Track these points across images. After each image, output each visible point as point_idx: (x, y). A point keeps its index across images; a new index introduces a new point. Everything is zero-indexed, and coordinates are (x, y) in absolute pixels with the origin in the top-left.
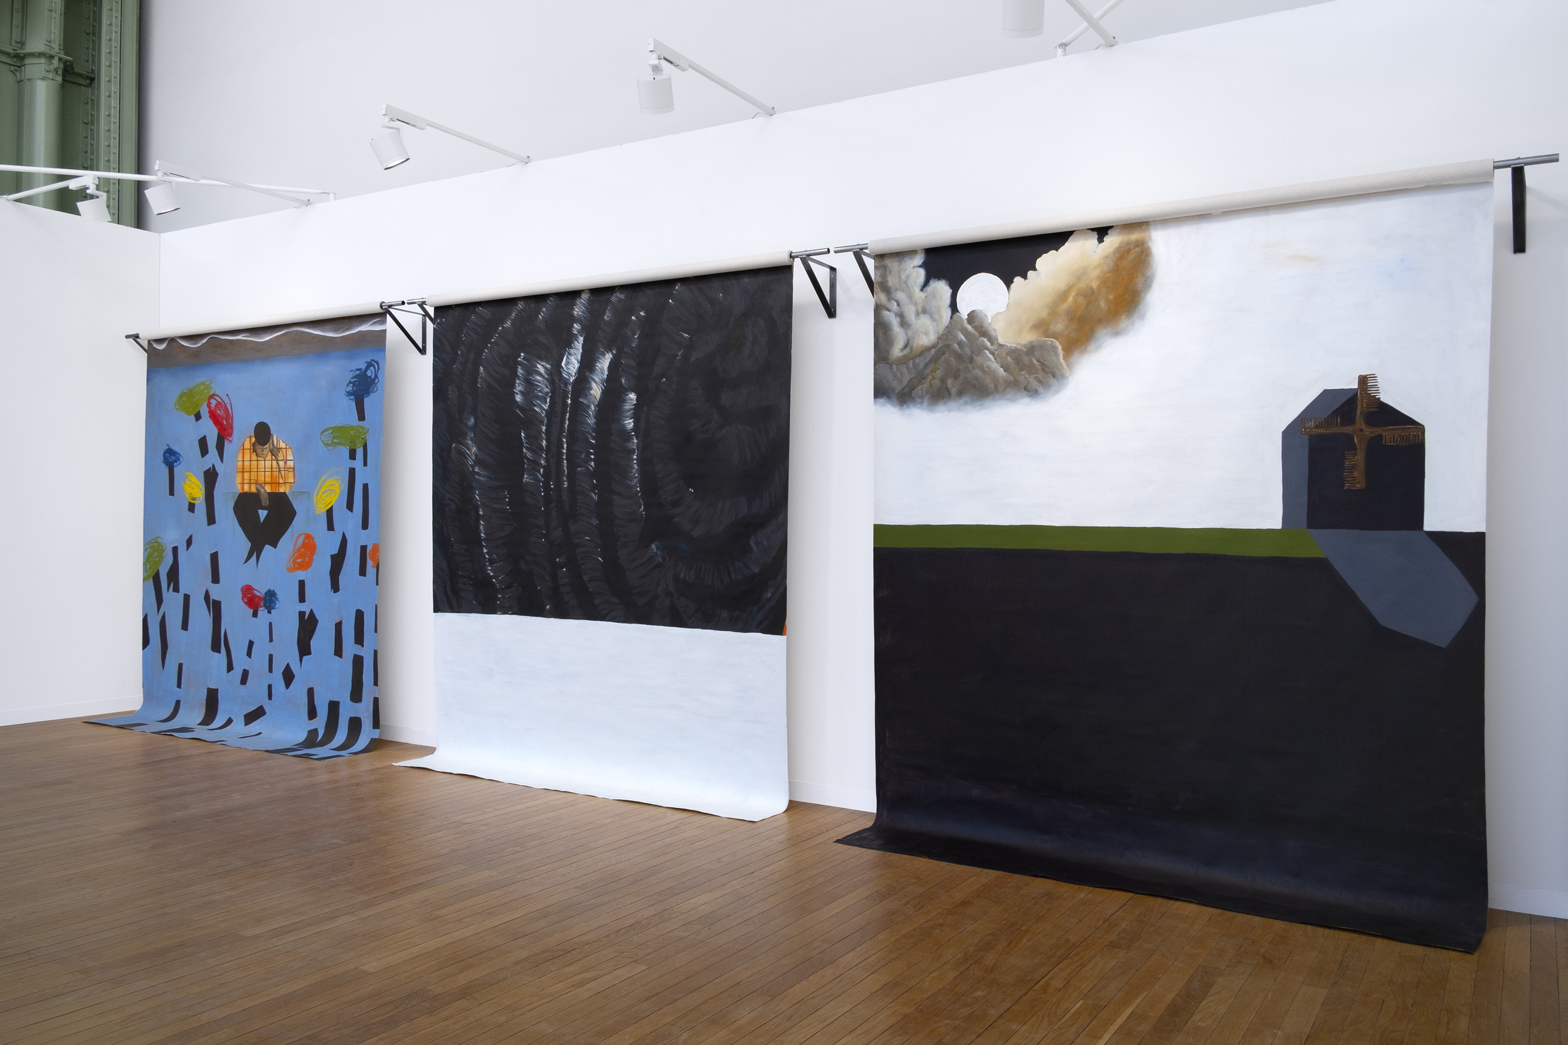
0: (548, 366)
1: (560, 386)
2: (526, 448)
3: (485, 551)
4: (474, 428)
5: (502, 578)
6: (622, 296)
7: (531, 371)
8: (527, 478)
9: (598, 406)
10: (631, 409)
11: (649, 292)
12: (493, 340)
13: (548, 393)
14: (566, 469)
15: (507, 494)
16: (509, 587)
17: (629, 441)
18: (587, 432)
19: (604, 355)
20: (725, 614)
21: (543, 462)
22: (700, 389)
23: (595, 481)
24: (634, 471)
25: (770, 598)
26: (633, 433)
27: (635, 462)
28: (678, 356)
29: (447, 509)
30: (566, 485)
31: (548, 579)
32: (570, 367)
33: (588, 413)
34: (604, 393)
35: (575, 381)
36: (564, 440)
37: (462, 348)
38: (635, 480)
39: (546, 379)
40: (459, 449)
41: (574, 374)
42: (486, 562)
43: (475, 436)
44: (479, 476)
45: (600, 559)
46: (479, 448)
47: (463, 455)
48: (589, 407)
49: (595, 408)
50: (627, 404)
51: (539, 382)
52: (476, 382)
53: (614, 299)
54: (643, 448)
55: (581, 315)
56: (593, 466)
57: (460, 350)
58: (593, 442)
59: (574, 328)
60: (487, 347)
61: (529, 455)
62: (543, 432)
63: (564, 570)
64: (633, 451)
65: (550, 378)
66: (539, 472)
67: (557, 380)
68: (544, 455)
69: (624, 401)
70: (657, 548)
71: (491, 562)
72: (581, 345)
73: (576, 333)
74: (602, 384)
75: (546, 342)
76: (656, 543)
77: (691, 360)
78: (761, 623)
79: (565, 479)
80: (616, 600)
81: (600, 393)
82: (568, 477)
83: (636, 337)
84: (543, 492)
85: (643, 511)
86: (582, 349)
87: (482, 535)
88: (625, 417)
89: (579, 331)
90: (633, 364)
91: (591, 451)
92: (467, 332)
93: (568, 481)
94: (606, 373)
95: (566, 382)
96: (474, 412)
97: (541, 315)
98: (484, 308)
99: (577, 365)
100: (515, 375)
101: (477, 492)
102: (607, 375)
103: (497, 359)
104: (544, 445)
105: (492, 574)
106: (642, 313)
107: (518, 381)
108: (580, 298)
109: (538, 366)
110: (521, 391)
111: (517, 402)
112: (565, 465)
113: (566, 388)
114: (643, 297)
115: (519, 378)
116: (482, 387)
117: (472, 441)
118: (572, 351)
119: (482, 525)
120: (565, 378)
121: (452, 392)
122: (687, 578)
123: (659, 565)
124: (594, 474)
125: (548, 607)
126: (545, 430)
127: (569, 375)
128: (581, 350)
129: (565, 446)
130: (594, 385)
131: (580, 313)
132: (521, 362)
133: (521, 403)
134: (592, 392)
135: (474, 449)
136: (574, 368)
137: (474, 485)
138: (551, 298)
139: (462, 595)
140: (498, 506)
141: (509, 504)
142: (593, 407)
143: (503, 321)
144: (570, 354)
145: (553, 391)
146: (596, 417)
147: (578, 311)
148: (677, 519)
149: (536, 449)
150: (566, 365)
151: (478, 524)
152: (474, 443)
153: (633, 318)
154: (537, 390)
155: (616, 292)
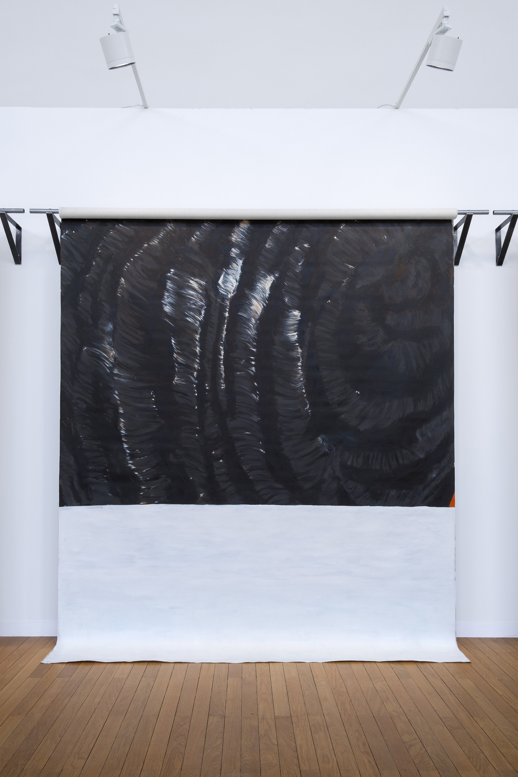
0: (203, 283)
1: (216, 301)
2: (177, 353)
3: (125, 446)
4: (113, 334)
5: (147, 471)
6: (285, 230)
7: (181, 286)
8: (177, 380)
9: (259, 319)
10: (295, 324)
11: (314, 229)
12: (136, 255)
13: (202, 307)
14: (223, 373)
15: (153, 395)
16: (156, 478)
17: (293, 351)
18: (247, 342)
19: (265, 277)
20: (393, 492)
21: (196, 366)
22: (367, 311)
23: (256, 384)
24: (299, 375)
25: (435, 478)
26: (297, 344)
27: (300, 368)
28: (344, 283)
29: (76, 408)
30: (223, 387)
31: (202, 470)
32: (229, 285)
33: (248, 325)
34: (265, 309)
35: (233, 298)
36: (222, 348)
37: (98, 259)
38: (300, 384)
39: (200, 294)
40: (92, 352)
41: (232, 291)
42: (127, 456)
43: (113, 341)
44: (119, 377)
45: (262, 451)
46: (117, 351)
47: (99, 358)
48: (249, 320)
49: (256, 321)
50: (291, 320)
51: (192, 296)
52: (115, 291)
53: (275, 231)
54: (309, 357)
55: (240, 241)
56: (254, 370)
57: (95, 261)
58: (254, 350)
59: (232, 251)
60: (129, 261)
61: (180, 359)
62: (197, 340)
63: (221, 461)
64: (298, 359)
65: (205, 293)
66: (193, 375)
67: (213, 295)
68: (198, 361)
69: (288, 317)
70: (323, 440)
71: (132, 456)
72: (240, 267)
73: (235, 256)
74: (263, 301)
75: (200, 261)
76: (323, 436)
77: (357, 287)
78: (426, 498)
79: (222, 381)
80: (280, 486)
81: (261, 309)
82: (226, 380)
83: (300, 264)
84: (197, 392)
85: (309, 409)
86: (242, 269)
87: (122, 432)
88: (288, 330)
89: (237, 255)
90: (297, 286)
91: (252, 358)
92: (103, 246)
93: (225, 383)
94: (268, 292)
95: (223, 298)
96: (112, 318)
97: (194, 237)
98: (126, 226)
99: (235, 284)
100: (163, 287)
101: (116, 392)
102: (269, 294)
103: (142, 273)
104: (197, 351)
105: (133, 467)
106: (306, 245)
107: (167, 294)
108: (239, 227)
109: (191, 281)
110: (170, 303)
111: (165, 313)
112: (223, 369)
113: (223, 302)
114: (305, 231)
115: (168, 291)
116: (122, 296)
117: (109, 344)
118: (230, 271)
119: (123, 422)
120: (222, 294)
121: (83, 299)
122: (355, 465)
123: (325, 455)
124: (255, 378)
125: (201, 495)
126: (200, 338)
127: (227, 291)
128: (240, 271)
129: (222, 353)
130: (254, 302)
131: (239, 240)
132: (172, 277)
133: (171, 314)
134: (252, 308)
135: (113, 353)
136: (233, 286)
137: (113, 386)
138: (206, 224)
139: (93, 488)
140: (142, 405)
141: (155, 403)
142: (253, 321)
143: (149, 239)
144: (228, 274)
145: (209, 305)
146: (257, 329)
147: (235, 237)
148: (343, 416)
149: (190, 355)
150: (223, 283)
151: (117, 422)
152: (113, 347)
153: (297, 248)
154: (190, 303)
155: (278, 225)
